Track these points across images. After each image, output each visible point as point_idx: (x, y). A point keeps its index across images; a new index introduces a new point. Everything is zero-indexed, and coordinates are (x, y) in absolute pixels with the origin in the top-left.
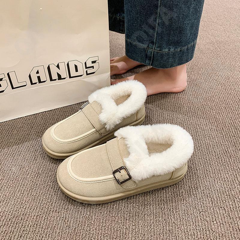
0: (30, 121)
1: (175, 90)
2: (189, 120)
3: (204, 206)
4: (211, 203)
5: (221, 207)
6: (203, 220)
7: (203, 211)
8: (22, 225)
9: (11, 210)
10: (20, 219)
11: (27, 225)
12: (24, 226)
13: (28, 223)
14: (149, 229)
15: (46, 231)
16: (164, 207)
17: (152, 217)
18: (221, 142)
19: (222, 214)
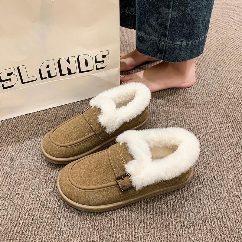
0: (40, 117)
1: (183, 85)
2: (199, 114)
3: (219, 195)
4: (225, 192)
5: (236, 196)
6: (219, 208)
7: (218, 200)
8: (40, 217)
9: (27, 203)
10: (37, 211)
11: (45, 217)
12: (41, 218)
13: (45, 215)
14: (166, 217)
15: (64, 222)
16: (180, 197)
17: (169, 206)
18: (232, 134)
19: (237, 202)
